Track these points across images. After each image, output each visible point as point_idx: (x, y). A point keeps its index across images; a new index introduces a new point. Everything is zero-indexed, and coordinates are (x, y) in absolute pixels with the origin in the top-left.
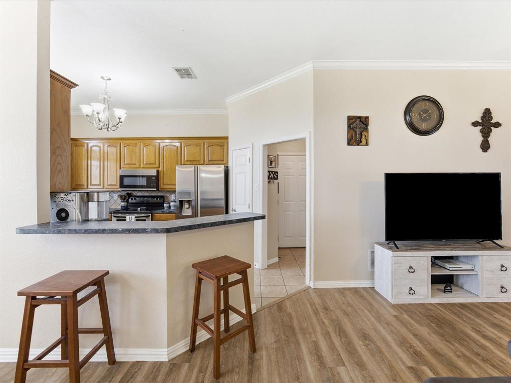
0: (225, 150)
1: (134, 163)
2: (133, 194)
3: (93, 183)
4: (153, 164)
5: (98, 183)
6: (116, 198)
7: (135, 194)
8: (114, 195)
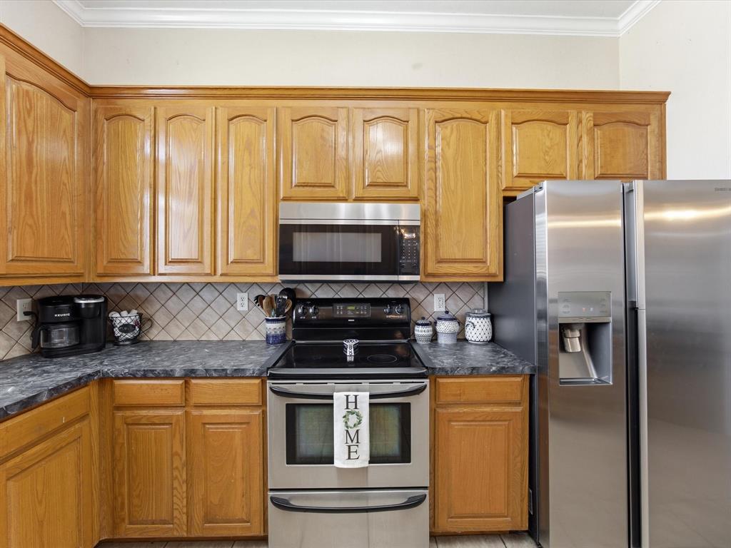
0: (652, 140)
1: (329, 180)
2: (303, 293)
3: (174, 255)
4: (396, 185)
5: (195, 256)
6: (246, 308)
7: (310, 292)
8: (239, 295)
